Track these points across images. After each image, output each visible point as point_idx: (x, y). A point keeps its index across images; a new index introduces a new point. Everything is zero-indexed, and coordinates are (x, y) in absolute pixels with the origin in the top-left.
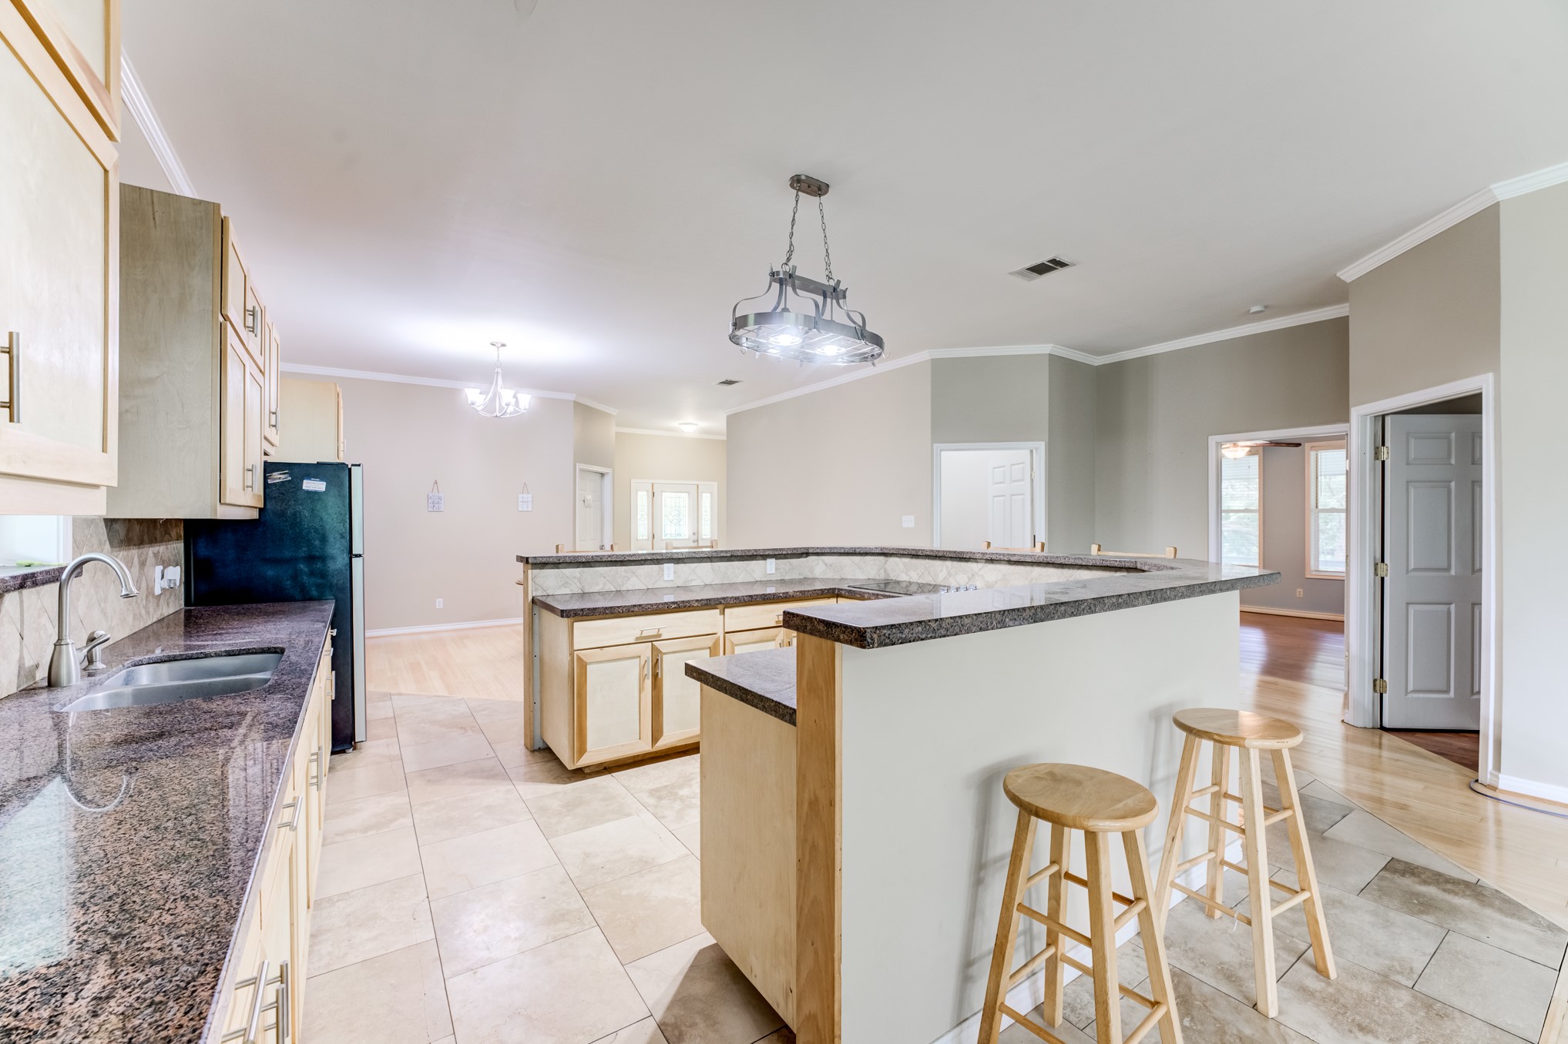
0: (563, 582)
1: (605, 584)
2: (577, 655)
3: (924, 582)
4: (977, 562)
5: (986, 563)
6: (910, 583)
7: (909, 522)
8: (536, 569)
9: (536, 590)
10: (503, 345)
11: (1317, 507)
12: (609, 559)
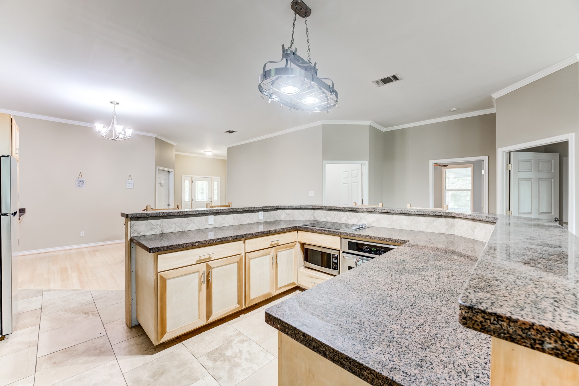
0: (150, 228)
1: (176, 228)
2: (160, 275)
3: (334, 222)
4: (363, 213)
5: (368, 213)
6: (327, 222)
7: (312, 193)
8: (133, 221)
9: (133, 233)
10: (117, 104)
11: (445, 189)
12: (178, 214)
